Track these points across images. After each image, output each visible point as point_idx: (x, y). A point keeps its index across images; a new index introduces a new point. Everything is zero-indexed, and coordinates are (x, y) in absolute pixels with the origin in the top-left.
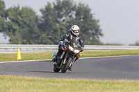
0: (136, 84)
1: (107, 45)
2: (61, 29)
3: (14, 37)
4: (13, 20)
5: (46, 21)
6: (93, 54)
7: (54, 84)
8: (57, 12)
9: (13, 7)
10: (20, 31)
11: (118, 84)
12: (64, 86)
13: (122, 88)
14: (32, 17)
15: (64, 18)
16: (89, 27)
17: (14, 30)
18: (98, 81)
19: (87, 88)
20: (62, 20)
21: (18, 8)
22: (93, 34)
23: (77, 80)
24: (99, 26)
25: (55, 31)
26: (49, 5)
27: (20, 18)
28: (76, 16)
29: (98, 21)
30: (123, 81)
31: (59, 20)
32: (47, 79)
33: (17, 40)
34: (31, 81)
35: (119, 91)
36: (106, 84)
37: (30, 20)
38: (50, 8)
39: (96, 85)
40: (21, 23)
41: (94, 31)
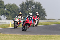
1: (49, 20)
3: (8, 17)
4: (8, 10)
5: (22, 10)
6: (42, 24)
7: (26, 37)
8: (27, 6)
9: (8, 4)
10: (11, 14)
11: (53, 36)
13: (55, 38)
14: (16, 8)
15: (30, 8)
16: (41, 12)
17: (8, 14)
18: (44, 35)
21: (10, 4)
25: (26, 14)
26: (23, 3)
27: (11, 9)
28: (35, 7)
29: (45, 9)
30: (55, 35)
32: (23, 35)
33: (10, 18)
34: (16, 36)
35: (54, 39)
36: (48, 37)
37: (15, 10)
39: (44, 37)
40: (12, 11)
41: (43, 14)
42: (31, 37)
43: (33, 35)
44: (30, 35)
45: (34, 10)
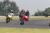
0: (33, 30)
2: (5, 10)
8: (4, 4)
11: (26, 30)
12: (7, 31)
13: (27, 32)
15: (6, 6)
18: (19, 29)
19: (15, 31)
20: (6, 7)
22: (17, 12)
23: (11, 28)
24: (19, 9)
25: (3, 11)
28: (11, 5)
29: (19, 7)
30: (28, 29)
31: (4, 7)
36: (21, 30)
38: (2, 3)
39: (18, 30)
42: (7, 30)
43: (9, 28)
44: (6, 28)
45: (10, 8)
